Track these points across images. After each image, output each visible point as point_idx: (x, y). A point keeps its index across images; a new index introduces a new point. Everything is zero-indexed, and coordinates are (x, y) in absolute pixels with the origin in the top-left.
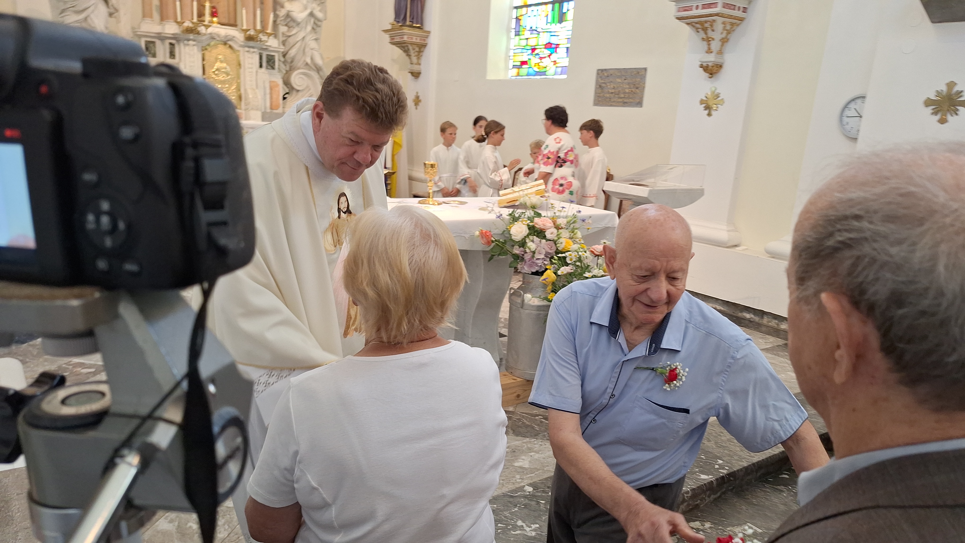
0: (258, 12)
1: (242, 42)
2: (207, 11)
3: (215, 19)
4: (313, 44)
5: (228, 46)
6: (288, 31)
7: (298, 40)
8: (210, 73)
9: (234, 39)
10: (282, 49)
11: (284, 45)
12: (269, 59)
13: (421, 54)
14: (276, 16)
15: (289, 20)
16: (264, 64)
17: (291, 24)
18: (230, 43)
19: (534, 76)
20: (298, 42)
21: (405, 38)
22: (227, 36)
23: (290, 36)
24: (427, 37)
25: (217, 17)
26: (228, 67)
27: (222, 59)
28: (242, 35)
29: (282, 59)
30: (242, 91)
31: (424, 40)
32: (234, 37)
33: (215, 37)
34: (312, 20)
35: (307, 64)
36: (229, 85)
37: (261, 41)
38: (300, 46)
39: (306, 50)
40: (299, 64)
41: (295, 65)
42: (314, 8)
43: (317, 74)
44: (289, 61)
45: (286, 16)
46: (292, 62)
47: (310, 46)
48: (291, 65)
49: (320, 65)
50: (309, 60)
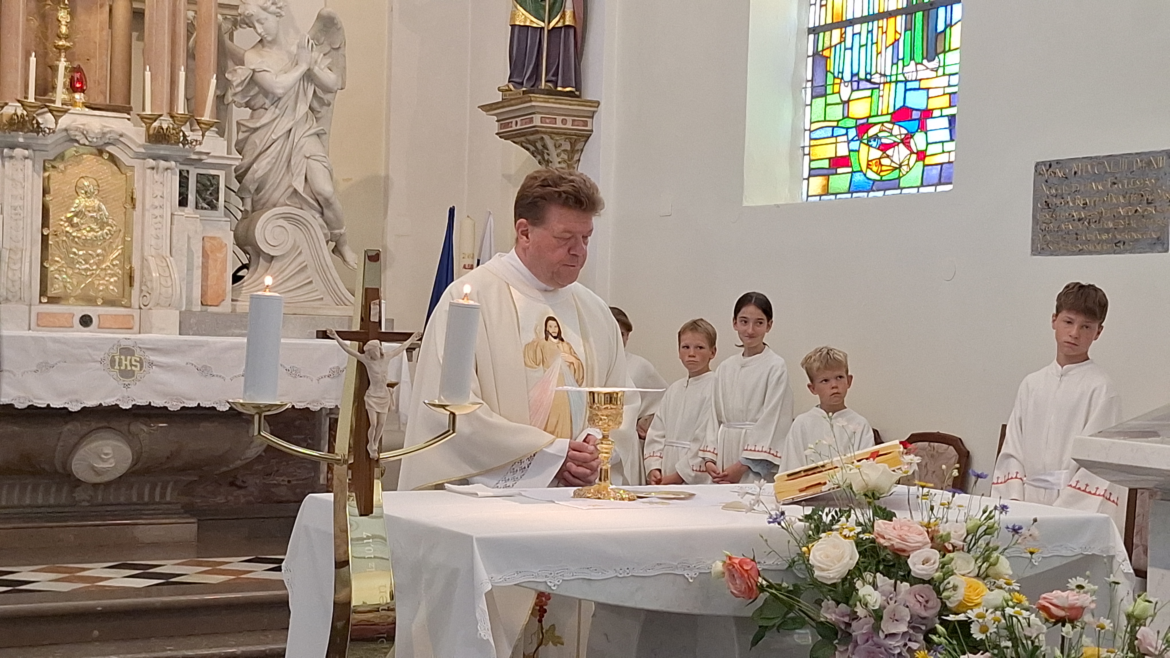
0: (182, 75)
1: (140, 146)
2: (61, 79)
3: (77, 96)
4: (312, 146)
5: (106, 156)
7: (274, 137)
8: (62, 223)
9: (121, 139)
10: (236, 161)
12: (204, 185)
13: (576, 157)
14: (223, 84)
15: (254, 91)
16: (192, 197)
17: (260, 100)
18: (109, 149)
19: (868, 192)
20: (275, 141)
21: (537, 121)
22: (104, 134)
23: (256, 129)
24: (591, 115)
25: (83, 91)
26: (103, 207)
27: (91, 189)
28: (142, 129)
30: (136, 263)
31: (585, 124)
32: (121, 136)
33: (77, 138)
34: (311, 90)
35: (295, 193)
36: (104, 249)
37: (185, 142)
38: (280, 152)
39: (292, 163)
40: (276, 195)
41: (267, 196)
42: (316, 62)
43: (318, 216)
44: (252, 188)
45: (249, 83)
46: (258, 190)
47: (304, 149)
48: (256, 198)
49: (327, 197)
50: (298, 186)
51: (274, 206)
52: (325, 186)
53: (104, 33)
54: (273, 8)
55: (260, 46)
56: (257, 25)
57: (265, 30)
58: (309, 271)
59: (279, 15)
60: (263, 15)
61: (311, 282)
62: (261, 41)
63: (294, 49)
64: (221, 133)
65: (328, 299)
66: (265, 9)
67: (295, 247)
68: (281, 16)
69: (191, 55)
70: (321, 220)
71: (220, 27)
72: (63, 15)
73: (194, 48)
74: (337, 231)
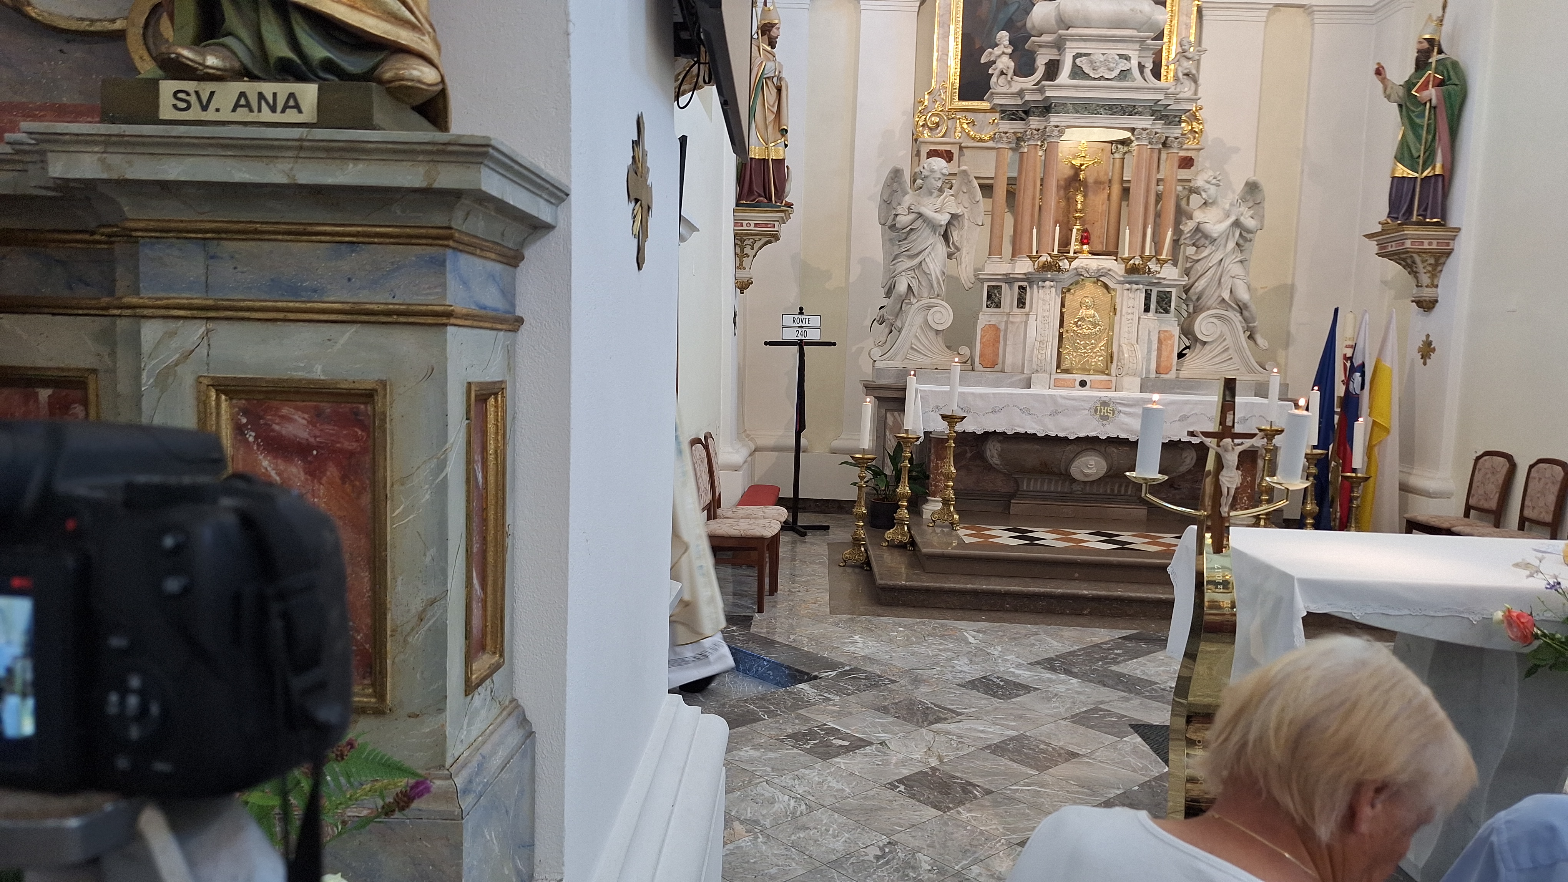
0: (1150, 230)
1: (1122, 276)
2: (1074, 238)
3: (1085, 247)
4: (1237, 269)
5: (1100, 283)
7: (1210, 265)
8: (1071, 325)
9: (1110, 273)
11: (1187, 275)
12: (1161, 298)
13: (1440, 268)
15: (1199, 236)
16: (1153, 306)
17: (1203, 241)
18: (1103, 279)
20: (1211, 267)
21: (1408, 244)
22: (1099, 270)
23: (1199, 260)
24: (1453, 238)
25: (1087, 244)
26: (1096, 315)
27: (1090, 303)
28: (1123, 266)
31: (1448, 244)
32: (1110, 270)
33: (1083, 273)
34: (1238, 232)
35: (1223, 301)
36: (1096, 340)
37: (1150, 272)
38: (1214, 274)
39: (1222, 280)
40: (1209, 303)
41: (1203, 304)
42: (1242, 214)
43: (1238, 315)
44: (1194, 298)
45: (1195, 231)
46: (1198, 299)
47: (1230, 272)
48: (1197, 304)
49: (1245, 302)
50: (1226, 295)
51: (1208, 309)
52: (1244, 295)
53: (1104, 205)
54: (1214, 181)
55: (1204, 206)
56: (1203, 193)
57: (1208, 196)
58: (1230, 351)
59: (1218, 185)
60: (1207, 186)
61: (1231, 358)
62: (1205, 203)
63: (1227, 206)
64: (1175, 264)
65: (1243, 369)
66: (1208, 182)
67: (1221, 336)
68: (1219, 186)
69: (1158, 215)
70: (1240, 318)
71: (1178, 196)
72: (1080, 198)
73: (1160, 211)
74: (1251, 325)
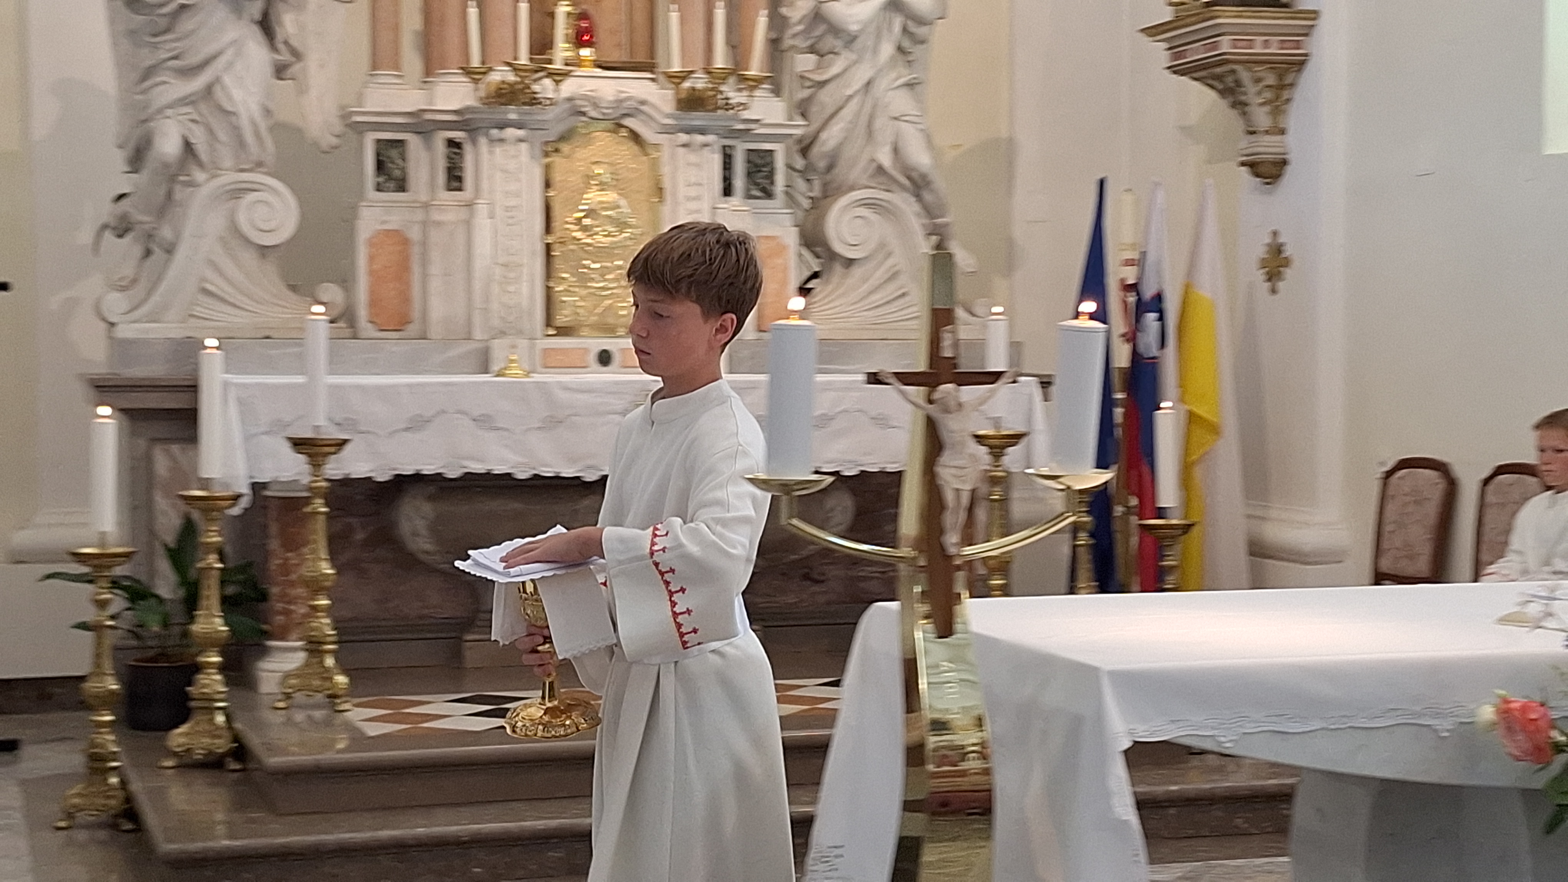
0: (721, 13)
3: (586, 52)
4: (900, 102)
5: (624, 133)
6: (819, 67)
7: (849, 92)
8: (569, 226)
10: (799, 128)
11: (804, 115)
12: (756, 166)
13: (1285, 95)
15: (821, 29)
17: (830, 42)
20: (850, 97)
22: (621, 101)
23: (822, 84)
24: (1307, 32)
25: (591, 45)
26: (623, 202)
27: (607, 178)
28: (669, 93)
29: (799, 163)
31: (1298, 45)
34: (898, 22)
35: (880, 170)
36: (625, 260)
37: (728, 107)
38: (856, 114)
39: (875, 126)
40: (853, 176)
41: (842, 177)
43: (912, 198)
44: (822, 164)
45: (812, 19)
46: (829, 169)
47: (890, 108)
48: (828, 179)
49: (924, 170)
50: (885, 158)
51: (852, 188)
52: (920, 157)
58: (903, 279)
64: (777, 92)
67: (882, 245)
70: (916, 207)
74: (940, 220)
